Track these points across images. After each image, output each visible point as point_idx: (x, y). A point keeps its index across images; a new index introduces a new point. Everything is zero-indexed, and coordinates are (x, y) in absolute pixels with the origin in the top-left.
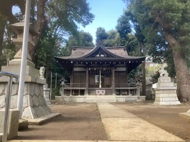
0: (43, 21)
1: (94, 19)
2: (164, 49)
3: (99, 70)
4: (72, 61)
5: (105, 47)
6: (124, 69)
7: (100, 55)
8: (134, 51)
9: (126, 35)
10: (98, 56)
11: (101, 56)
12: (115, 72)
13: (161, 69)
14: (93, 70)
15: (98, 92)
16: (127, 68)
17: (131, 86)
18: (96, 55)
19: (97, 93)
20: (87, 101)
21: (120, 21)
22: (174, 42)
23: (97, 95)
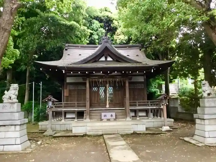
5: (113, 45)
6: (141, 79)
7: (106, 58)
11: (108, 60)
13: (205, 85)
15: (105, 116)
16: (145, 78)
17: (152, 105)
18: (100, 59)
20: (89, 132)
23: (103, 120)
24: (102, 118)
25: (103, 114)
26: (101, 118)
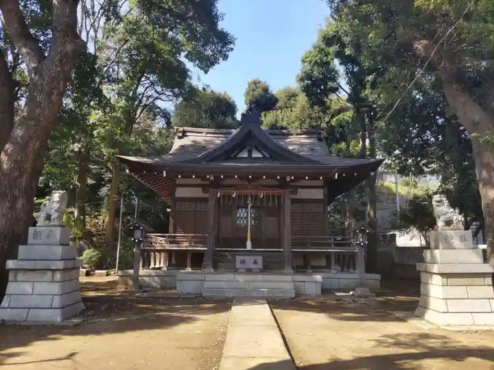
0: (69, 47)
1: (232, 49)
2: (432, 139)
3: (246, 197)
4: (165, 172)
6: (318, 194)
7: (250, 152)
8: (344, 143)
9: (326, 100)
10: (245, 154)
11: (254, 155)
12: (294, 201)
14: (230, 196)
15: (243, 262)
16: (326, 192)
17: (337, 245)
18: (237, 154)
19: (238, 265)
21: (308, 60)
22: (477, 118)
23: (239, 271)
24: (237, 267)
25: (239, 258)
26: (234, 267)
